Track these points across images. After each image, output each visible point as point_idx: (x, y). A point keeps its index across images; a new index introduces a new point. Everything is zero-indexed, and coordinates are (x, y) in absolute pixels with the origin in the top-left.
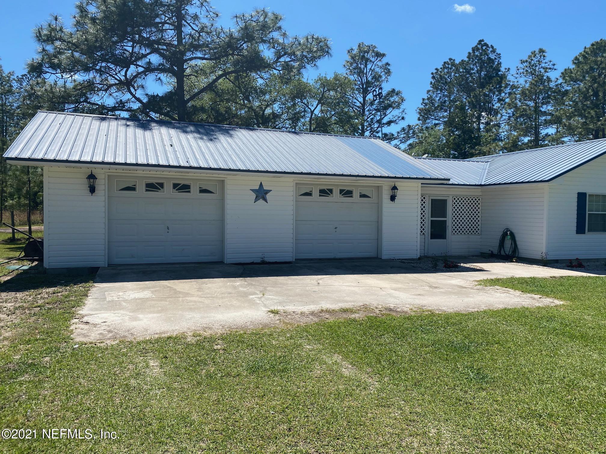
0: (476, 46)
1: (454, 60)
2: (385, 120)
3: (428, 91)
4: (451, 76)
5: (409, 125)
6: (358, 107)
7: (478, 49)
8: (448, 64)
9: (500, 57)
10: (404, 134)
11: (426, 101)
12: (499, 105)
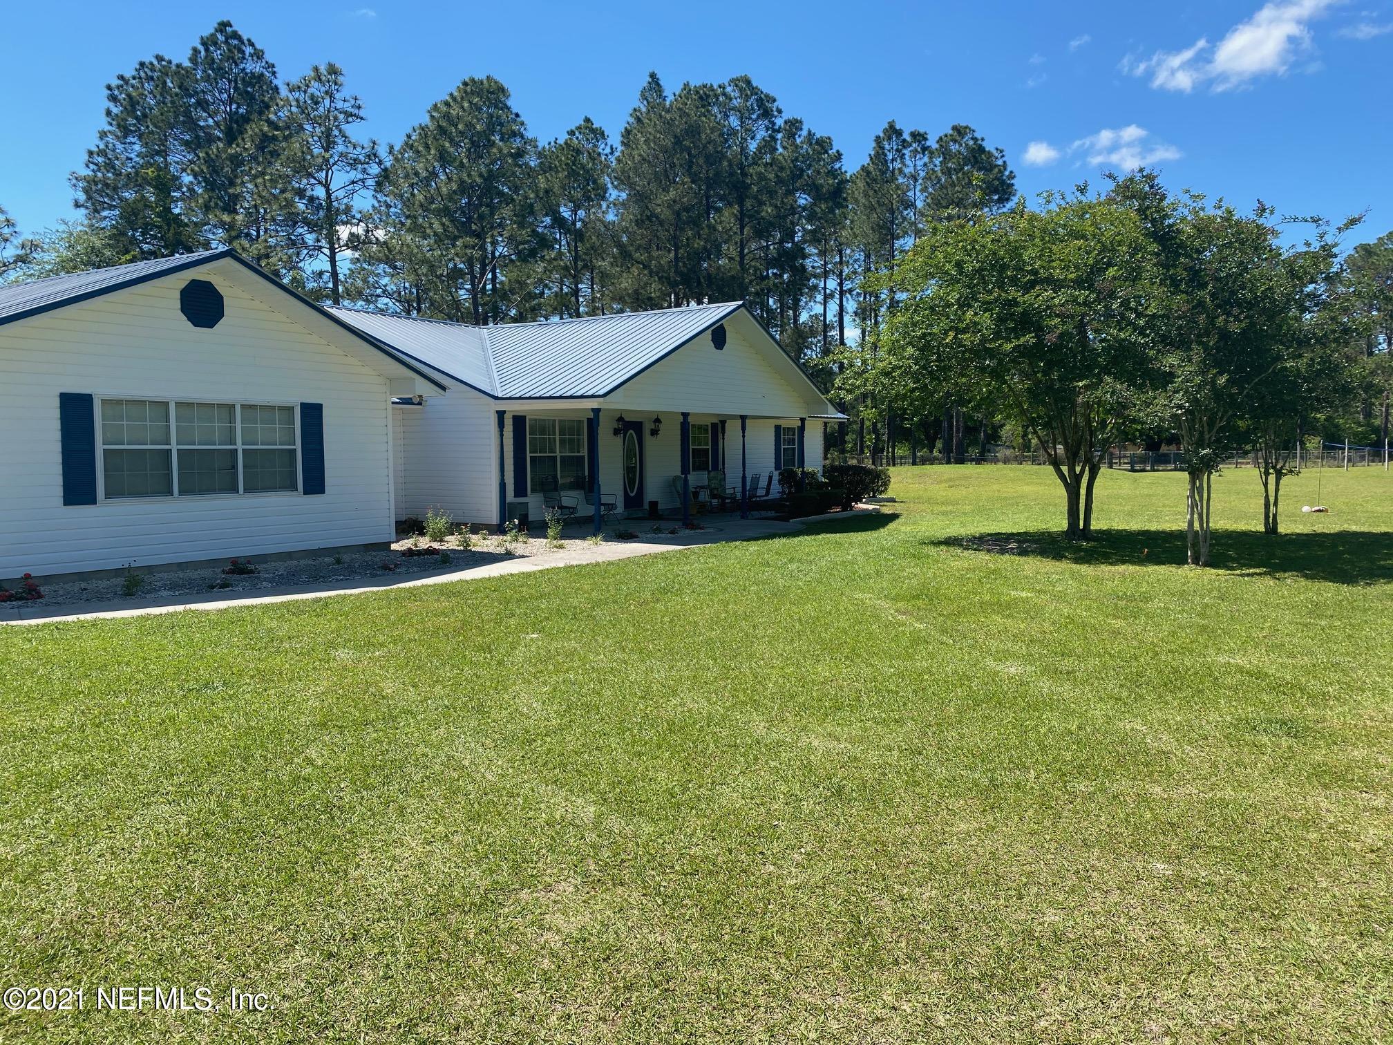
0: (212, 35)
1: (166, 61)
3: (100, 134)
7: (217, 44)
8: (153, 70)
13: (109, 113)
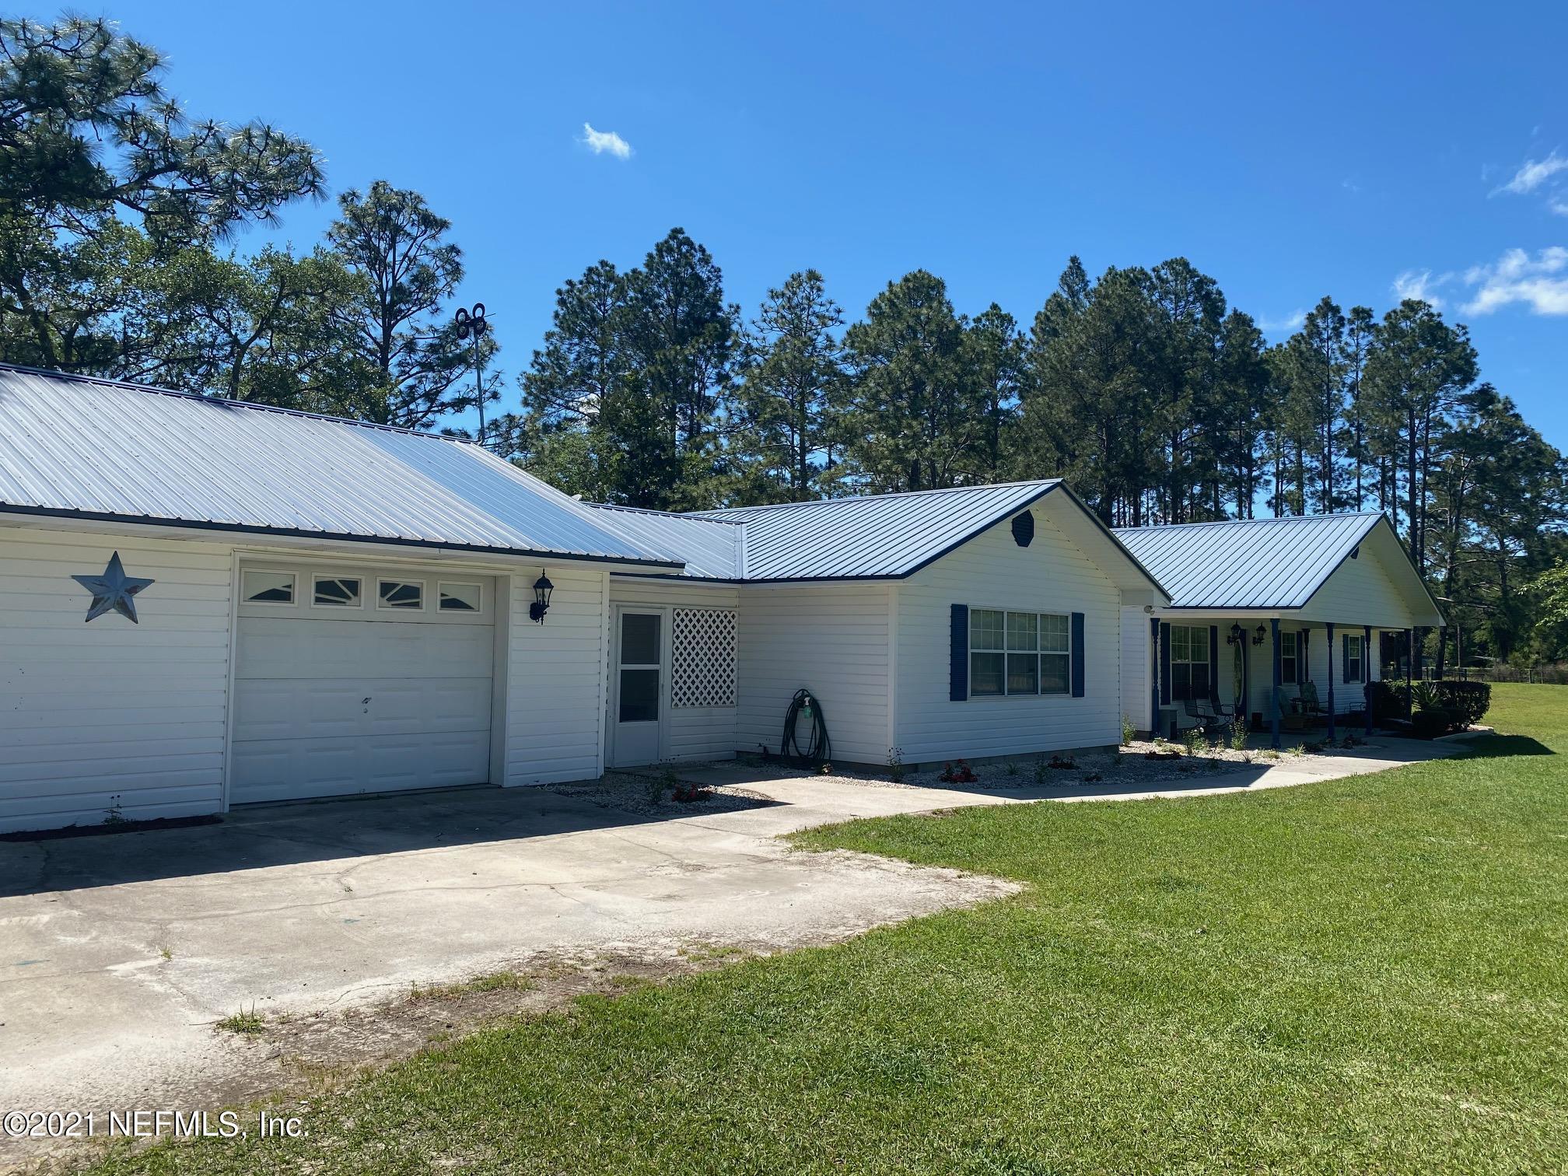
0: (666, 242)
1: (613, 267)
2: (447, 396)
3: (549, 336)
4: (604, 305)
5: (509, 415)
6: (369, 351)
7: (670, 250)
8: (599, 275)
9: (719, 277)
10: (497, 436)
11: (544, 359)
12: (720, 388)
13: (556, 315)
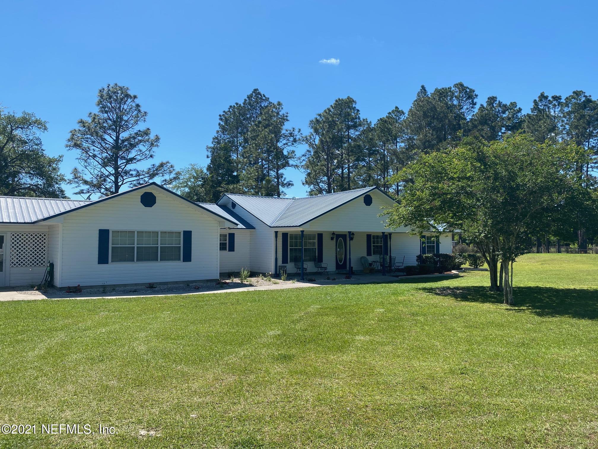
13: (219, 124)
